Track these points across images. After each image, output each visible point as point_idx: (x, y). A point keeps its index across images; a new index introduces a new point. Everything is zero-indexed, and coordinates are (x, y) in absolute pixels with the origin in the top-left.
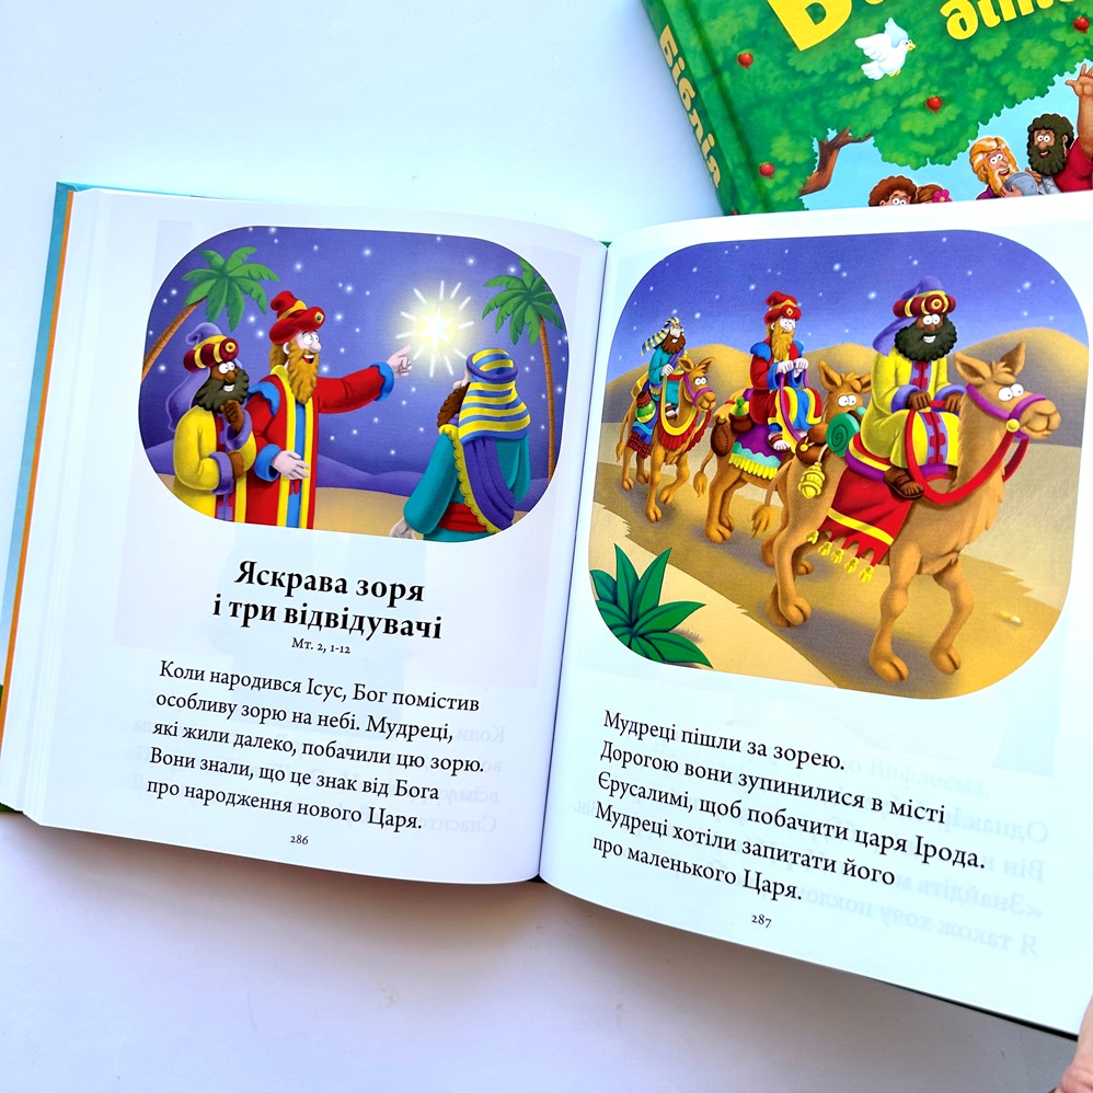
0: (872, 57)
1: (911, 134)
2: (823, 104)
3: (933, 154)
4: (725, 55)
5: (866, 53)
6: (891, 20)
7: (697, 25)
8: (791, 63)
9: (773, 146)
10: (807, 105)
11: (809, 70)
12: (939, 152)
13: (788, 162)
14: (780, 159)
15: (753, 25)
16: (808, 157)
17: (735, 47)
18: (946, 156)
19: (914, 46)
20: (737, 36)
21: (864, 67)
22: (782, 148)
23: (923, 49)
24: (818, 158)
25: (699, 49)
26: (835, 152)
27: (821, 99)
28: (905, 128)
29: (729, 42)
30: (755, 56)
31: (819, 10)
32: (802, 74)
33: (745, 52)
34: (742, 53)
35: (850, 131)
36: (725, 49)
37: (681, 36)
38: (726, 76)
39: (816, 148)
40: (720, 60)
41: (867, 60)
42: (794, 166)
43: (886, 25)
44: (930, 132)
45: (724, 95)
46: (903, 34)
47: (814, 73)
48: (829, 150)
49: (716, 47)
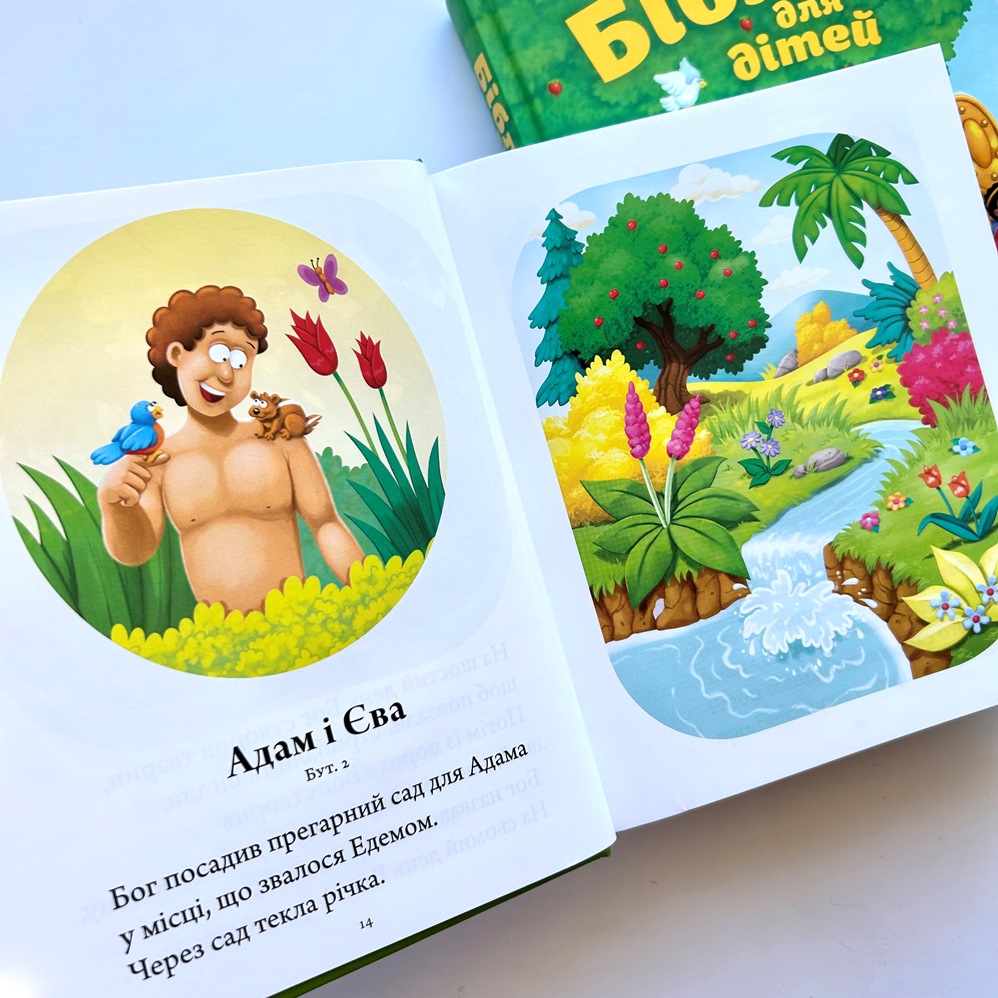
0: (669, 92)
4: (536, 84)
5: (664, 88)
6: (685, 59)
7: (509, 53)
8: (597, 93)
11: (613, 100)
15: (561, 57)
17: (546, 76)
19: (705, 84)
20: (547, 67)
21: (662, 100)
23: (714, 87)
25: (512, 76)
29: (539, 72)
30: (564, 86)
31: (621, 46)
32: (607, 104)
33: (556, 82)
34: (552, 82)
36: (536, 78)
37: (495, 63)
38: (538, 103)
40: (532, 88)
43: (681, 64)
45: (536, 120)
46: (694, 72)
47: (617, 104)
49: (528, 76)
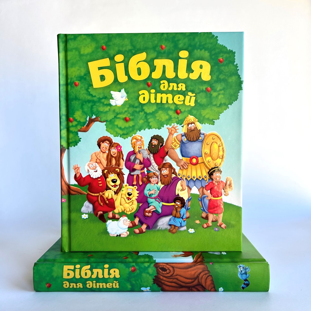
0: (114, 98)
1: (117, 126)
2: (94, 107)
3: (121, 134)
4: (71, 81)
5: (113, 96)
6: (123, 89)
8: (89, 90)
9: (75, 113)
10: (90, 105)
11: (94, 95)
12: (123, 134)
13: (78, 120)
14: (76, 118)
15: (82, 74)
16: (84, 121)
17: (75, 79)
18: (125, 136)
19: (127, 100)
20: (76, 76)
21: (111, 100)
22: (78, 115)
23: (130, 102)
24: (87, 122)
25: (65, 75)
26: (93, 123)
27: (95, 105)
28: (116, 123)
29: (73, 77)
30: (80, 84)
31: (103, 77)
32: (92, 95)
33: (77, 82)
34: (76, 81)
35: (100, 118)
38: (69, 87)
39: (88, 119)
40: (69, 81)
41: (112, 98)
42: (79, 122)
43: (122, 90)
44: (123, 127)
46: (125, 95)
47: (95, 96)
48: (92, 121)
49: (69, 76)
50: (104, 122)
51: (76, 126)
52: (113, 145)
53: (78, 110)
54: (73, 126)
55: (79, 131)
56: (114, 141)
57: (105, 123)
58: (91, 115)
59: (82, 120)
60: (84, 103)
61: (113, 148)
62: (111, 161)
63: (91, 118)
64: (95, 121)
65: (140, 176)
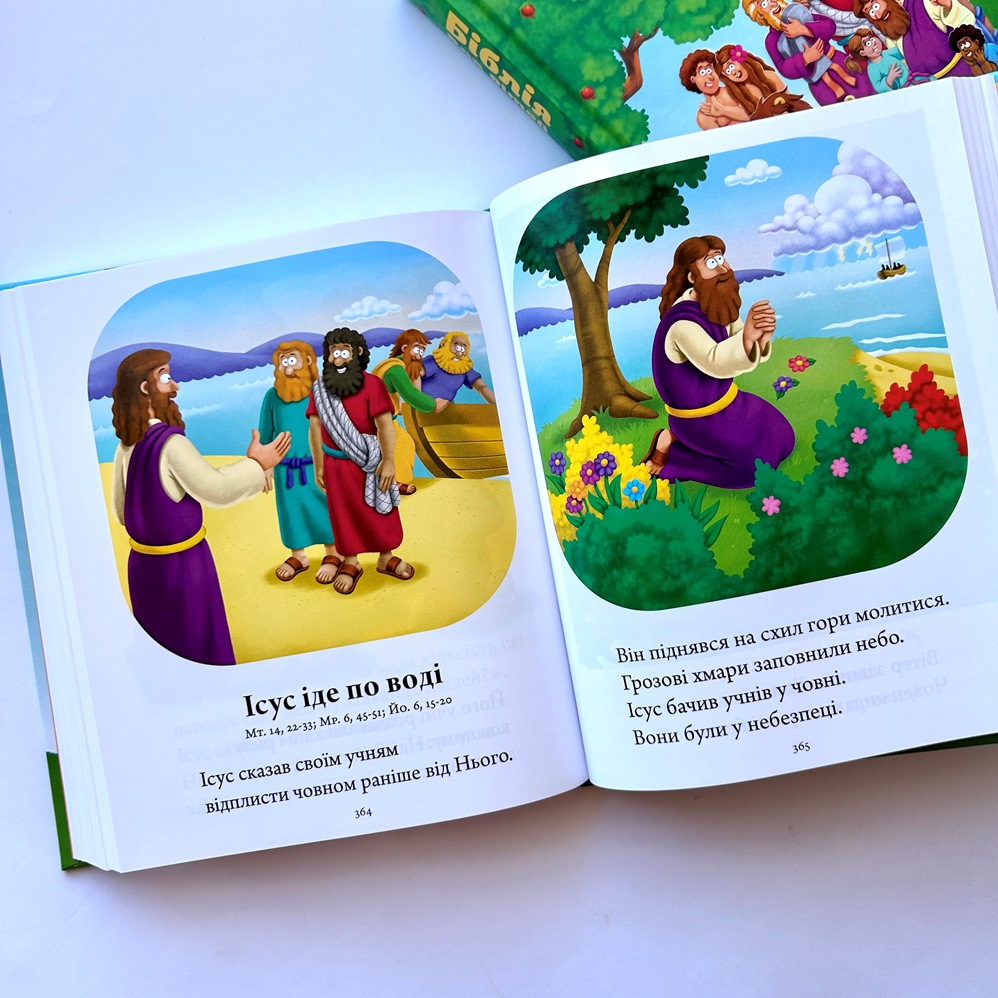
1: (689, 13)
2: (607, 20)
3: (714, 20)
4: (510, 15)
9: (583, 72)
10: (594, 26)
12: (718, 18)
14: (594, 80)
16: (615, 68)
17: (515, 5)
18: (725, 18)
22: (591, 70)
24: (624, 65)
25: (485, 19)
26: (636, 54)
27: (604, 16)
28: (682, 10)
29: (508, 3)
30: (535, 5)
35: (640, 32)
36: (507, 10)
37: (467, 15)
38: (519, 31)
39: (619, 58)
40: (507, 20)
42: (608, 80)
45: (524, 48)
48: (630, 54)
49: (499, 11)
50: (655, 31)
51: (609, 94)
52: (720, 61)
53: (582, 60)
54: (602, 103)
55: (626, 98)
56: (714, 51)
57: (660, 31)
58: (616, 44)
59: (610, 71)
60: (581, 33)
61: (725, 65)
62: (748, 97)
63: (624, 50)
64: (637, 49)
65: (835, 67)
